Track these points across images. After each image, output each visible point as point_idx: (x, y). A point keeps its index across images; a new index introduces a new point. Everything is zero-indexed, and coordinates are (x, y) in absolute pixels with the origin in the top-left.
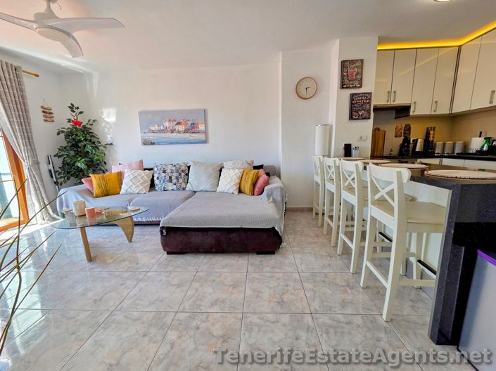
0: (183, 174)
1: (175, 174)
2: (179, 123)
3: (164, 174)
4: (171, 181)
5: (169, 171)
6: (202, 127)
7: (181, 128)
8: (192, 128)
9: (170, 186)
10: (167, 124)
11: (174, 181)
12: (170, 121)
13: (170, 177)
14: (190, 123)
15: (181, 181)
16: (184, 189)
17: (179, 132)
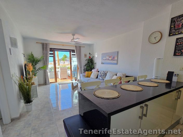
0: (105, 75)
1: (103, 74)
2: (110, 57)
3: (100, 74)
4: (101, 77)
5: (101, 73)
6: (116, 58)
7: (110, 59)
8: (113, 58)
9: (101, 78)
10: (107, 57)
11: (102, 76)
12: (108, 56)
13: (101, 75)
14: (113, 57)
15: (104, 77)
16: (104, 80)
17: (110, 60)
